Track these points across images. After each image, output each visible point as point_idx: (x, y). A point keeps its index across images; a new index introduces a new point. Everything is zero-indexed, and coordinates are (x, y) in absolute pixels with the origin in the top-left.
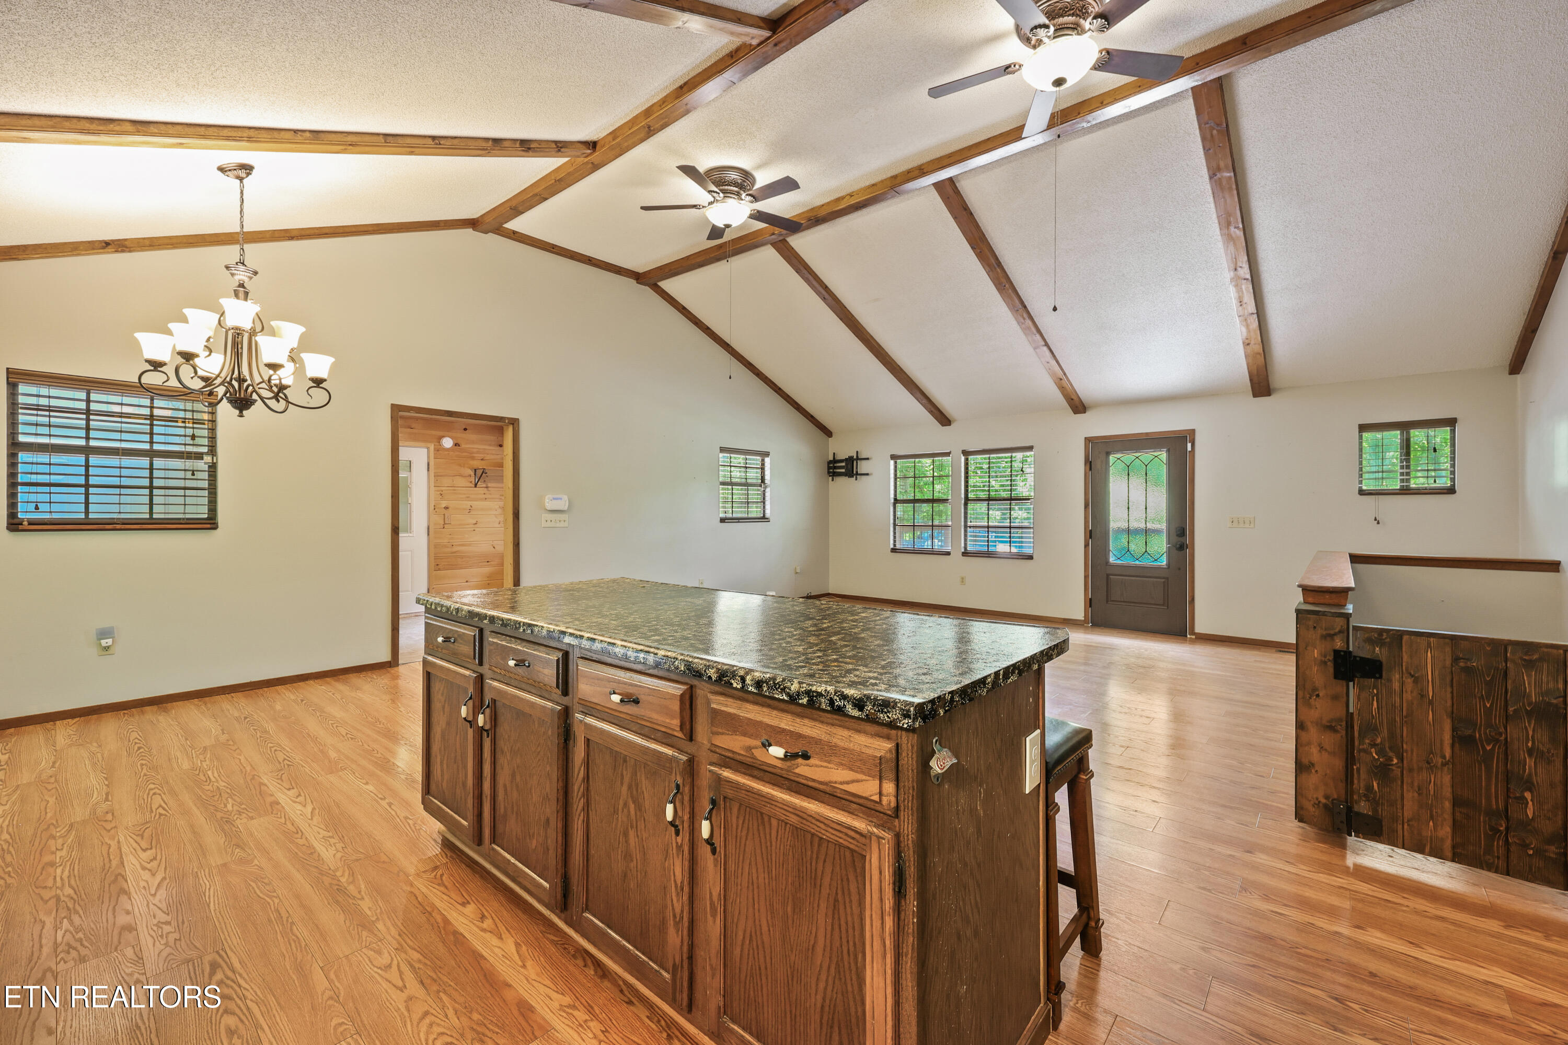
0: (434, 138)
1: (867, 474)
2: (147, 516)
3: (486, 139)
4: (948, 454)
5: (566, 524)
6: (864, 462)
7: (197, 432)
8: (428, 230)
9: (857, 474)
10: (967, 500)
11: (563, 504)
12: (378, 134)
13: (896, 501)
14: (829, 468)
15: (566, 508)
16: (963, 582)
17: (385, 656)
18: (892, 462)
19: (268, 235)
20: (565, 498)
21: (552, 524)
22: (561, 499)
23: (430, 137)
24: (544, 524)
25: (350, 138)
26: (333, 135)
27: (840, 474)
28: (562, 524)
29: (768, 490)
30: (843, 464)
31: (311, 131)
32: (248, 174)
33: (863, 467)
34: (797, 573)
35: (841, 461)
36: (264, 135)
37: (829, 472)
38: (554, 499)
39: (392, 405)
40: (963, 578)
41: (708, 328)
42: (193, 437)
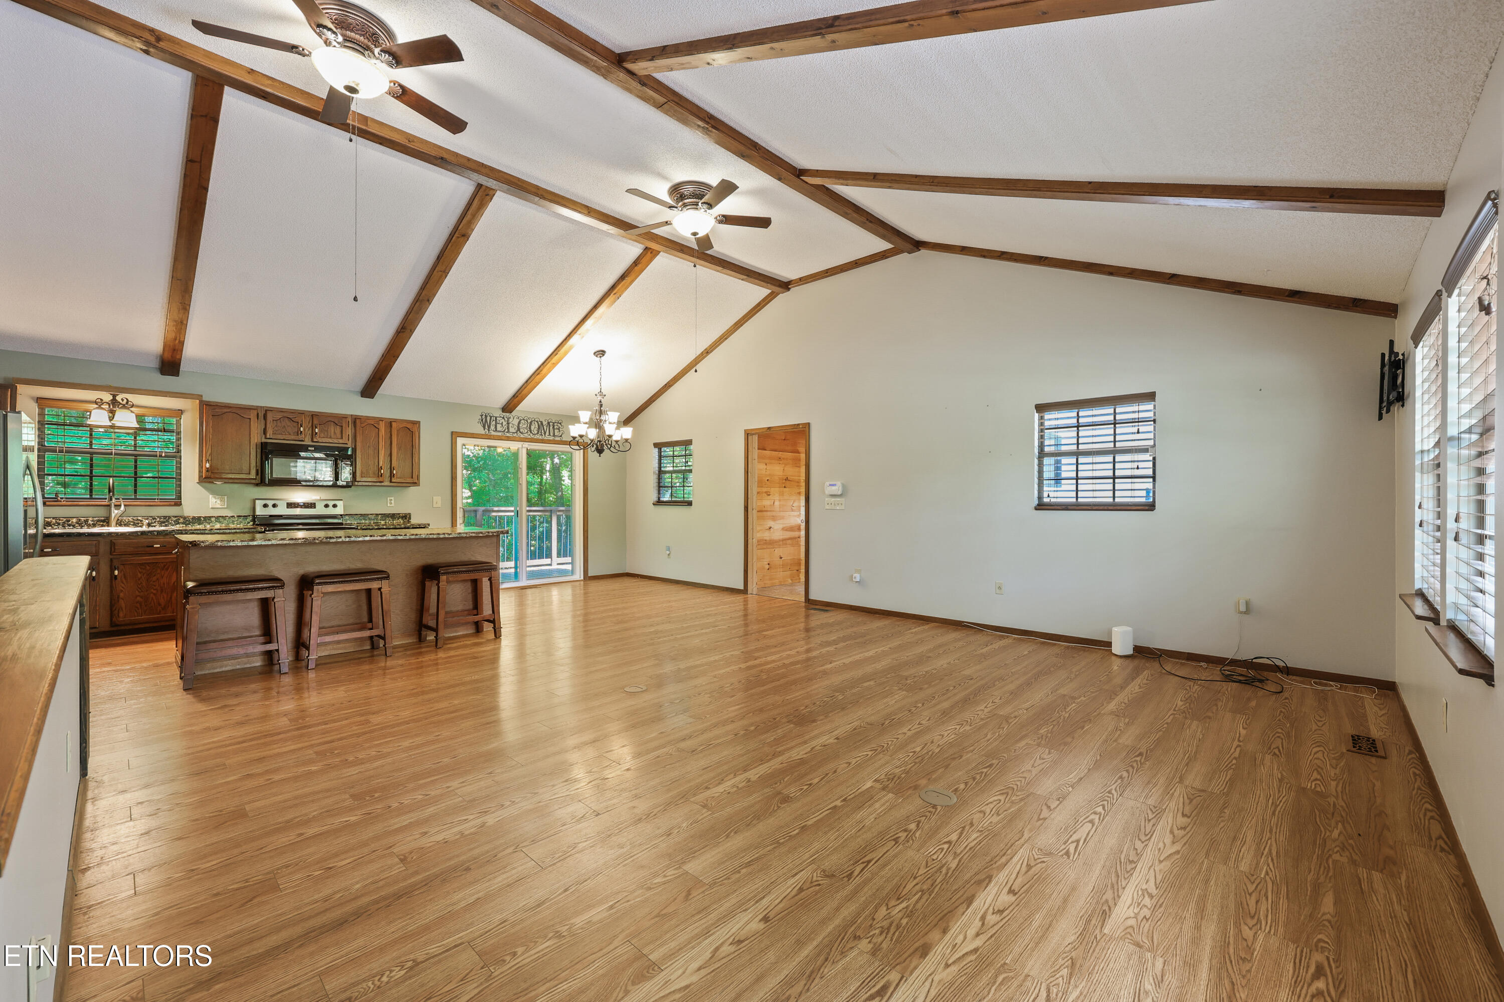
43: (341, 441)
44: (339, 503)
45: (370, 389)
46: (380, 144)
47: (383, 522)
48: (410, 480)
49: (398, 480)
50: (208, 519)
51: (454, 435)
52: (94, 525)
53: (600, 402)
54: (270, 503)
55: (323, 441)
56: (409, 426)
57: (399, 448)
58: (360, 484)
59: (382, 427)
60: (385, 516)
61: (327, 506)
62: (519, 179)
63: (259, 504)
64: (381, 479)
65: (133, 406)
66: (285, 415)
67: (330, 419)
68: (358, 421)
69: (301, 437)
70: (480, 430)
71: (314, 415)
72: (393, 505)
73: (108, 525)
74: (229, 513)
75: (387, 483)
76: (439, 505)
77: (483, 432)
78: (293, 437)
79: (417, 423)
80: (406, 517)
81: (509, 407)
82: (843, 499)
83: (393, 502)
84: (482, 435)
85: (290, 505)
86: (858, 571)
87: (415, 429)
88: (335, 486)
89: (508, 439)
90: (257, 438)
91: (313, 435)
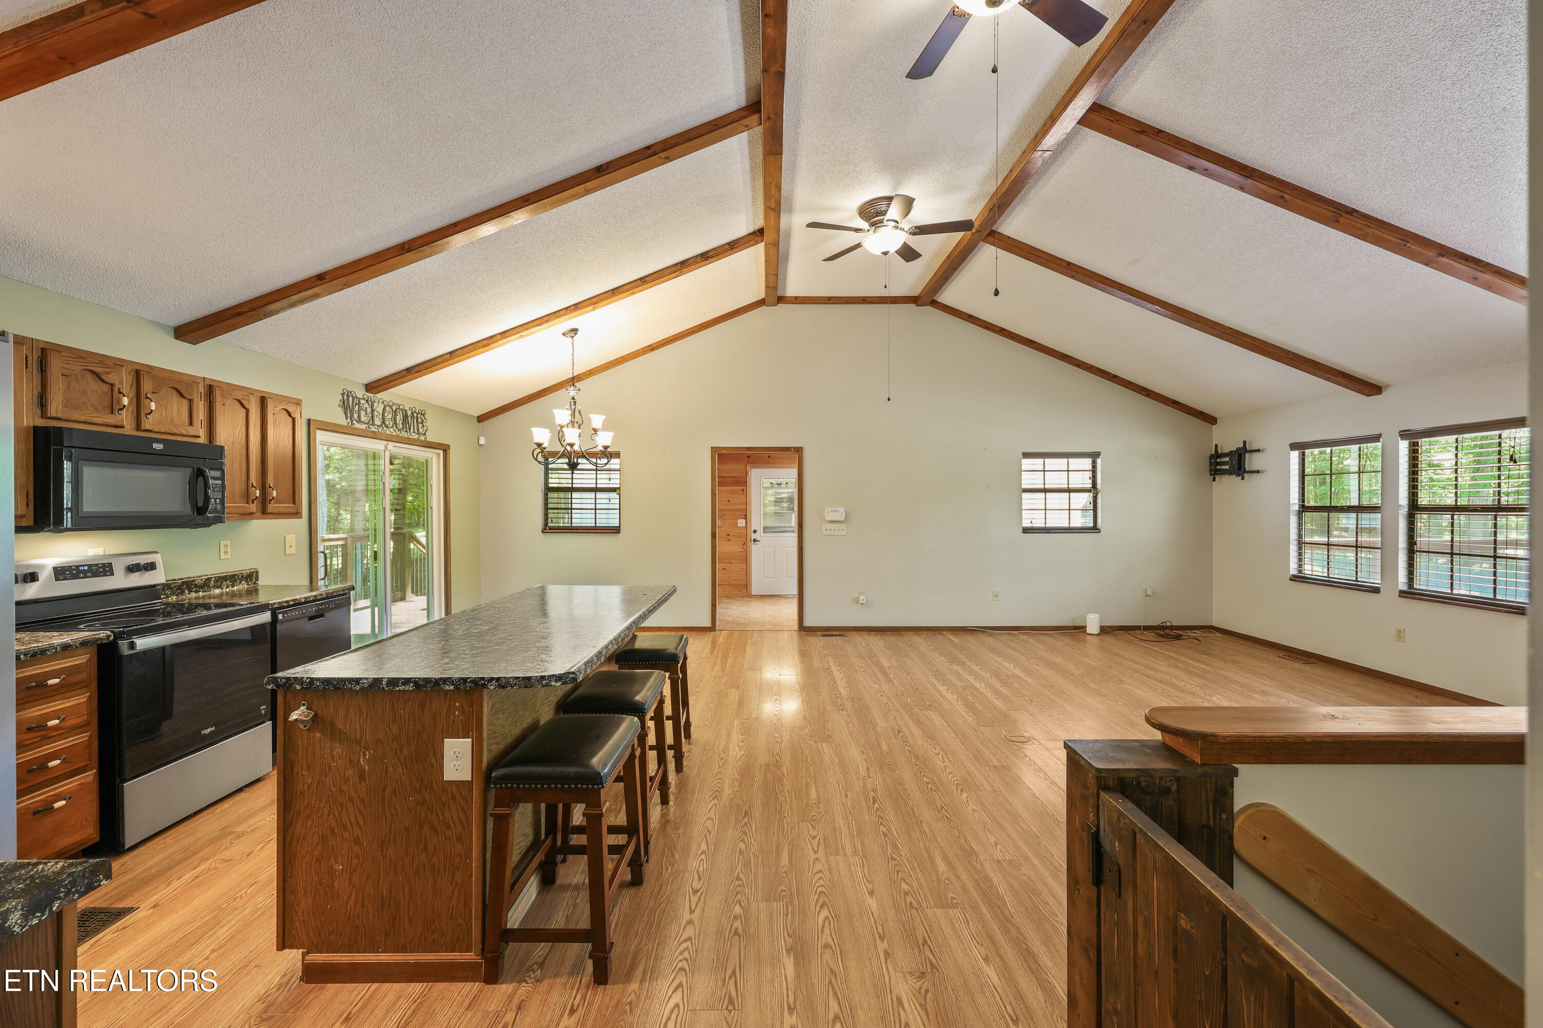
0: (641, 279)
1: (1258, 472)
2: (594, 525)
3: (676, 265)
4: (1376, 438)
5: (844, 533)
6: (1255, 455)
7: (612, 476)
8: (733, 318)
9: (1245, 472)
10: (1414, 507)
11: (840, 516)
12: (609, 291)
13: (1304, 508)
14: (1211, 464)
15: (843, 519)
16: (1400, 637)
17: (707, 623)
18: (1295, 455)
19: (641, 352)
20: (842, 510)
21: (832, 533)
22: (838, 511)
23: (639, 279)
24: (824, 532)
25: (594, 300)
26: (585, 302)
27: (1224, 472)
28: (840, 533)
29: (1099, 496)
30: (1227, 459)
31: (574, 305)
32: (576, 334)
33: (1253, 462)
34: (1147, 595)
35: (1225, 455)
36: (552, 316)
37: (1211, 470)
38: (831, 511)
39: (712, 447)
40: (1399, 632)
41: (1003, 329)
42: (610, 479)
44: (156, 560)
51: (313, 426)
61: (134, 569)
70: (339, 418)
72: (229, 556)
77: (344, 422)
80: (251, 577)
82: (845, 525)
83: (229, 550)
84: (340, 426)
85: (62, 573)
86: (863, 594)
89: (373, 436)
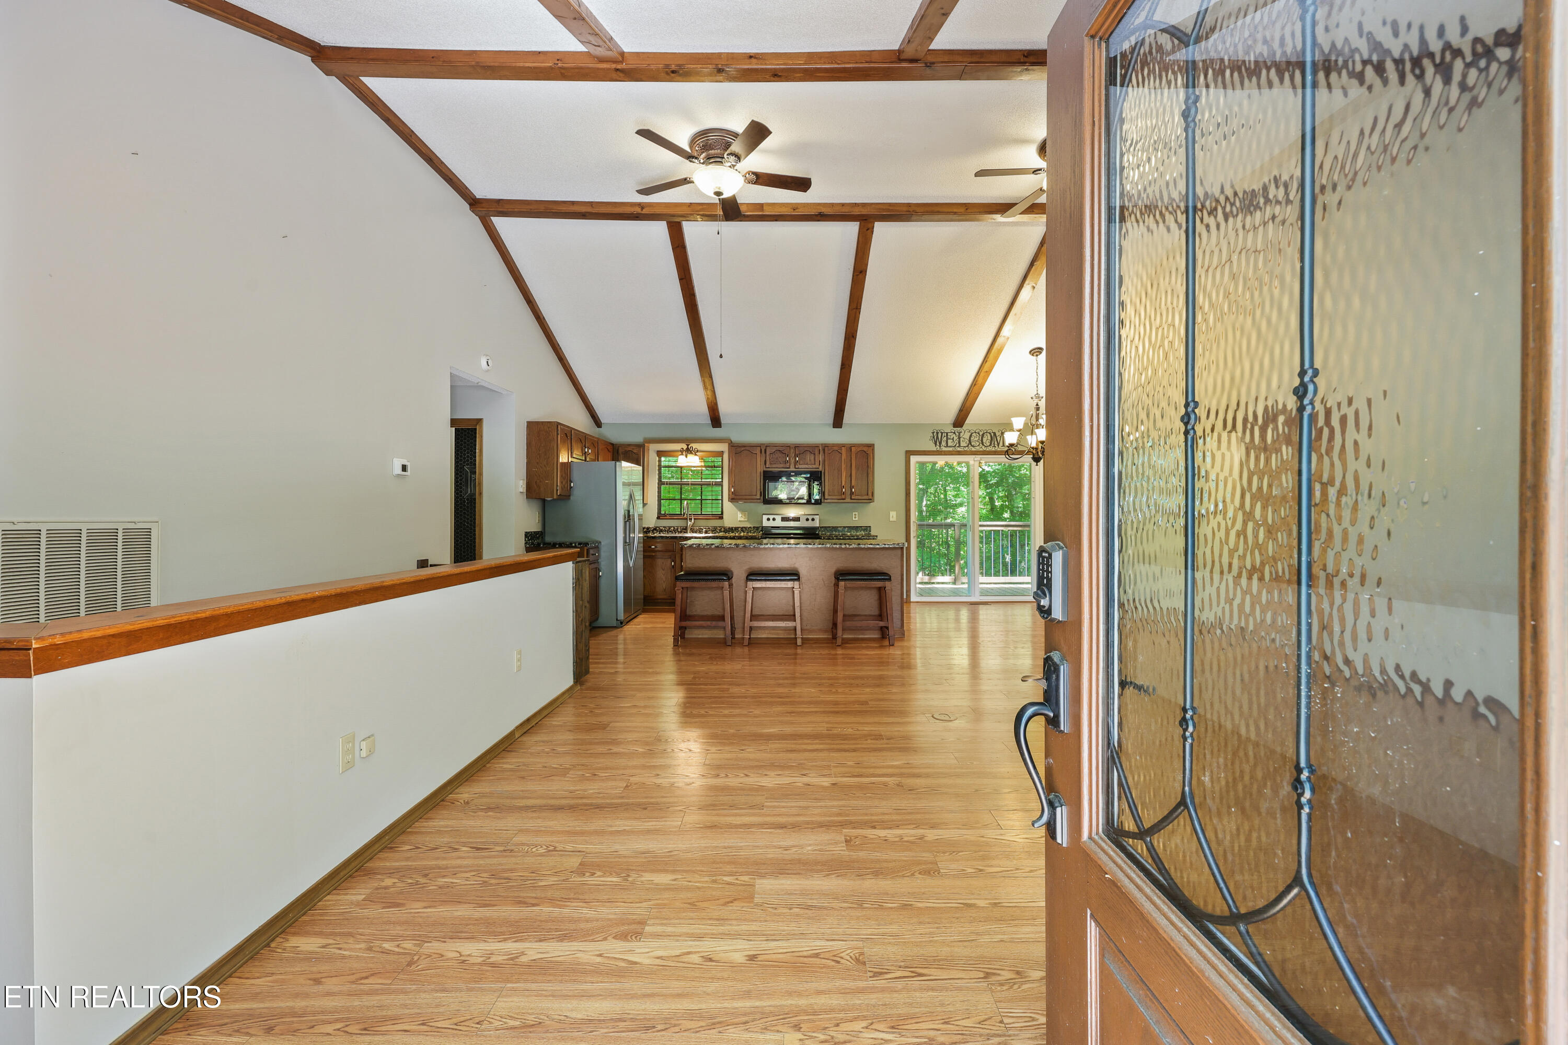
43: (814, 466)
44: (817, 518)
45: (838, 421)
46: (776, 221)
47: (849, 534)
48: (866, 497)
49: (857, 497)
50: (736, 529)
51: (909, 453)
52: (681, 532)
53: (1037, 405)
54: (771, 517)
55: (802, 467)
56: (865, 449)
57: (857, 469)
58: (828, 501)
59: (844, 450)
60: (851, 528)
61: (807, 520)
62: (890, 204)
63: (765, 517)
64: (843, 497)
65: (698, 451)
66: (778, 448)
67: (806, 449)
68: (826, 449)
69: (787, 465)
70: (932, 447)
71: (797, 447)
72: (855, 519)
73: (687, 532)
74: (748, 525)
75: (848, 500)
76: (894, 519)
77: (935, 449)
78: (782, 466)
79: (871, 446)
80: (867, 529)
81: (960, 421)
83: (855, 516)
84: (934, 451)
85: (784, 519)
87: (870, 452)
88: (809, 502)
89: (959, 453)
90: (760, 468)
91: (796, 462)
